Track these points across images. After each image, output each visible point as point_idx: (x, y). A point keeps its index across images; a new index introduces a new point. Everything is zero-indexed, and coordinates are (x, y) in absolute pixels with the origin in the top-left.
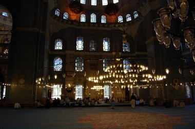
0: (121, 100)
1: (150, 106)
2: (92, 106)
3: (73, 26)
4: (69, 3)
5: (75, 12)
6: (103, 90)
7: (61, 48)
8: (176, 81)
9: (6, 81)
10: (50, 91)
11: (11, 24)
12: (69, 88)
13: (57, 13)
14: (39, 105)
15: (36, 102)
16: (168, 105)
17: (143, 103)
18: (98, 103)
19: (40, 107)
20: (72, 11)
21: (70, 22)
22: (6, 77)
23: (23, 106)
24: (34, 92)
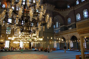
0: (27, 48)
1: (39, 51)
2: (12, 51)
6: (19, 44)
8: (50, 41)
12: (2, 42)
16: (46, 51)
17: (36, 50)
18: (16, 50)
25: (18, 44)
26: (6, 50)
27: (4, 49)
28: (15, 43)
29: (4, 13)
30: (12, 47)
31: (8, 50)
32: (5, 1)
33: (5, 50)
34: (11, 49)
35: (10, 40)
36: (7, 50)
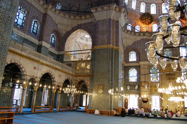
3: (145, 37)
4: (139, 16)
5: (146, 24)
7: (135, 60)
9: (89, 91)
10: (126, 101)
11: (91, 43)
13: (129, 28)
14: (115, 114)
15: (112, 110)
18: (176, 116)
19: (116, 115)
20: (143, 23)
21: (142, 34)
22: (89, 87)
23: (102, 113)
24: (111, 101)
25: (180, 102)
26: (155, 114)
27: (150, 114)
28: (173, 101)
29: (160, 40)
30: (166, 109)
31: (159, 115)
32: (137, 19)
33: (153, 116)
34: (166, 113)
35: (161, 95)
36: (156, 116)
